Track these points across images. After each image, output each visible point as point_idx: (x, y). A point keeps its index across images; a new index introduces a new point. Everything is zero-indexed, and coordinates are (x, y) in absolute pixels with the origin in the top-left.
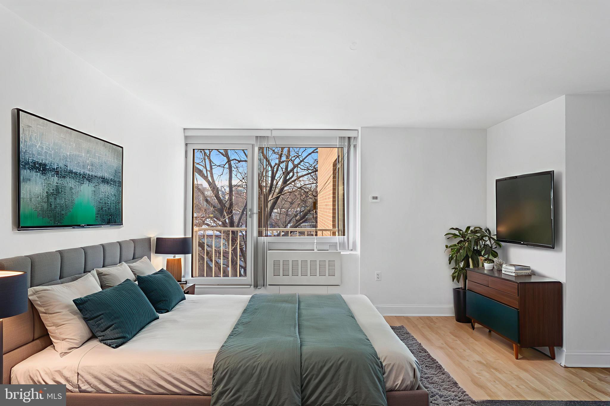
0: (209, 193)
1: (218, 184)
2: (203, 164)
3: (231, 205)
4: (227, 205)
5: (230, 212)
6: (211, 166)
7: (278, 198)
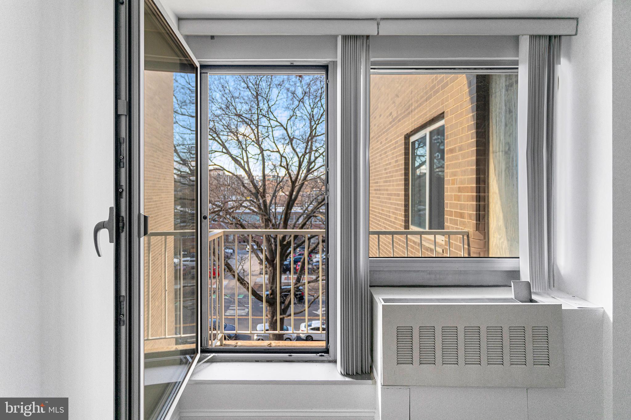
0: (246, 181)
1: (254, 174)
2: (241, 156)
3: (264, 190)
4: (261, 190)
5: (263, 196)
6: (248, 158)
7: (303, 184)
